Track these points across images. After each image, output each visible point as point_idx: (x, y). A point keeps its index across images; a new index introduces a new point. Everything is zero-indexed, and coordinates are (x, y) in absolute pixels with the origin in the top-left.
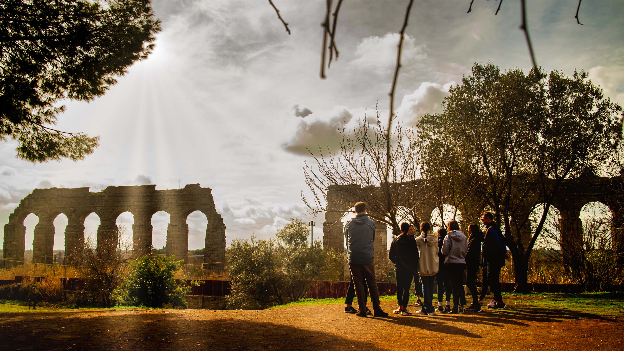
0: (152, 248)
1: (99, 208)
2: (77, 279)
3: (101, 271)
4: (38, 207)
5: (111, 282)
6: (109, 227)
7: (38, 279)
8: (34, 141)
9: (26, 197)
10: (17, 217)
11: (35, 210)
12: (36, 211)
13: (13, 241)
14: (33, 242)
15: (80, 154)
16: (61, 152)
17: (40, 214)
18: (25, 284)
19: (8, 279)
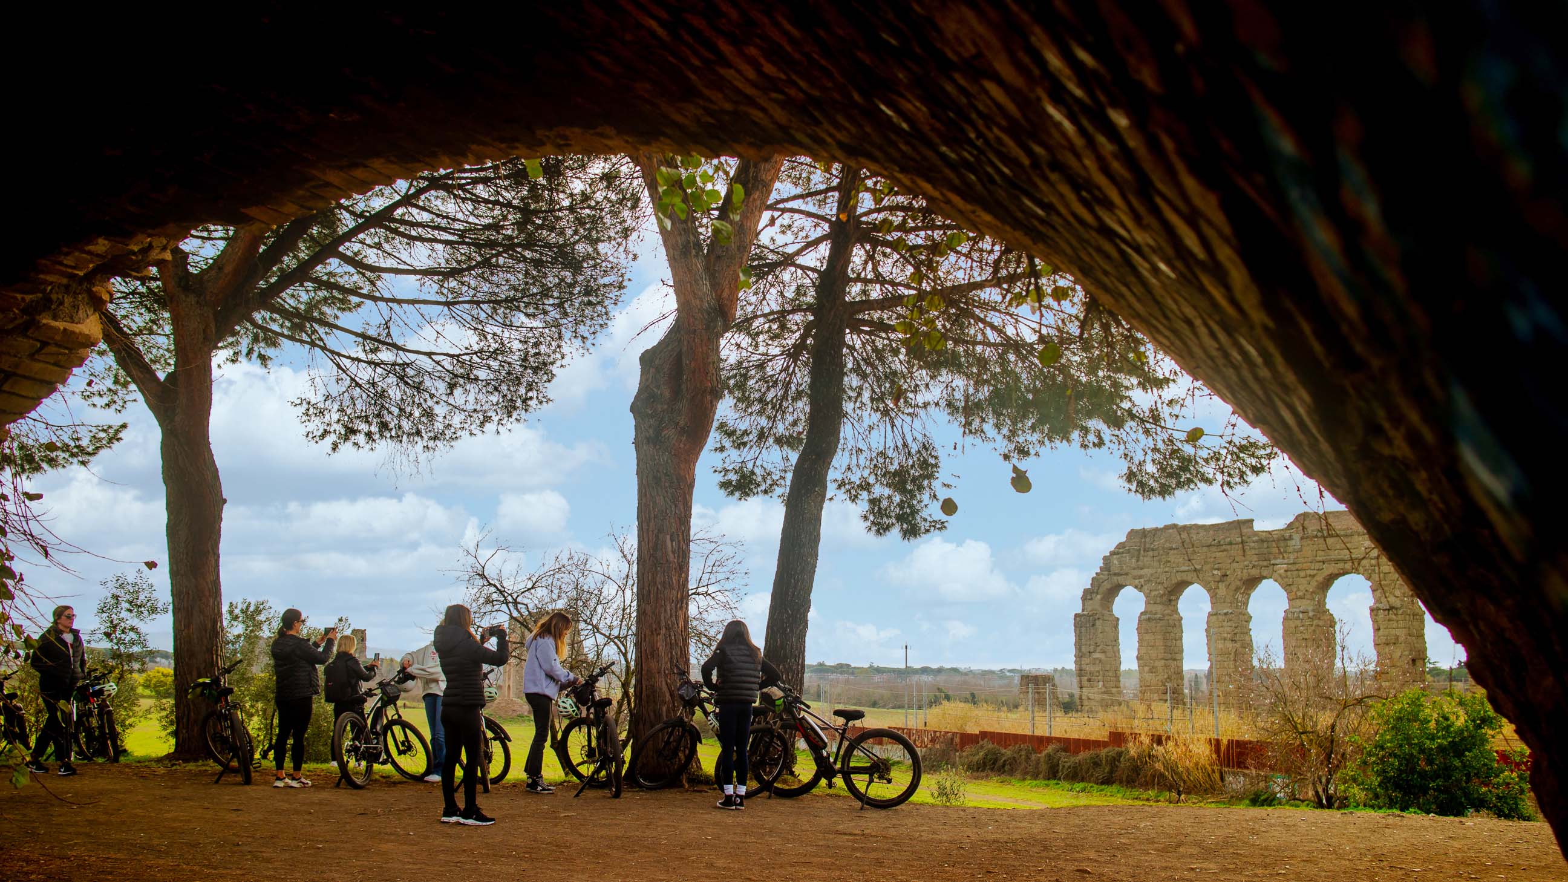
0: (1428, 665)
1: (1281, 569)
2: (1251, 742)
3: (1303, 726)
4: (1142, 572)
5: (1331, 753)
6: (1311, 614)
7: (1158, 740)
8: (1149, 458)
9: (1112, 549)
10: (1099, 597)
11: (1135, 578)
12: (1137, 581)
13: (1095, 651)
14: (1136, 653)
15: (1241, 477)
16: (1203, 475)
17: (1145, 587)
18: (1133, 750)
19: (1093, 738)
